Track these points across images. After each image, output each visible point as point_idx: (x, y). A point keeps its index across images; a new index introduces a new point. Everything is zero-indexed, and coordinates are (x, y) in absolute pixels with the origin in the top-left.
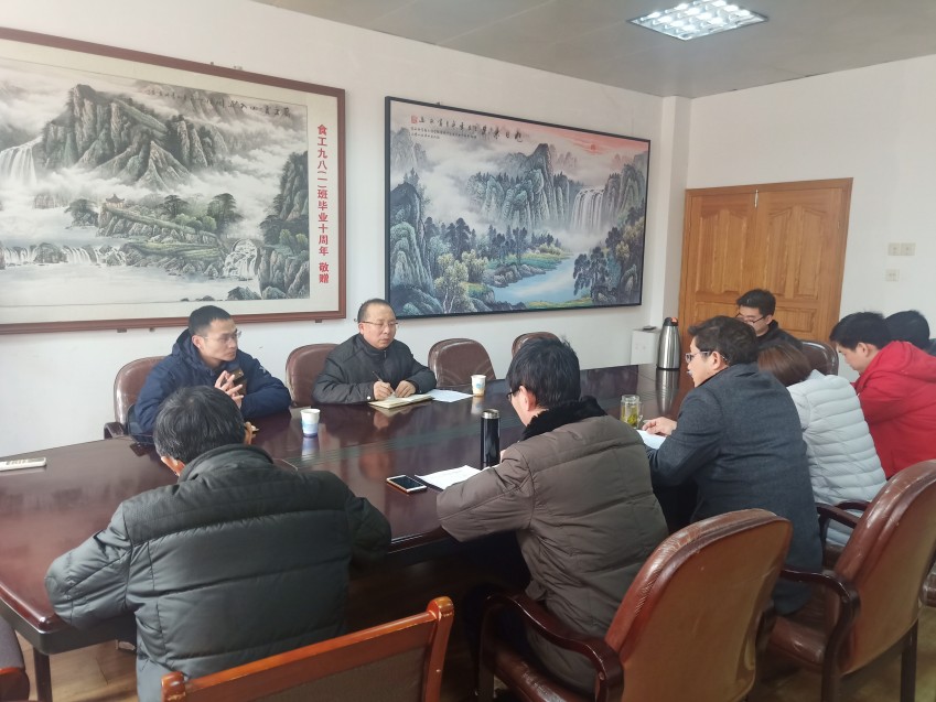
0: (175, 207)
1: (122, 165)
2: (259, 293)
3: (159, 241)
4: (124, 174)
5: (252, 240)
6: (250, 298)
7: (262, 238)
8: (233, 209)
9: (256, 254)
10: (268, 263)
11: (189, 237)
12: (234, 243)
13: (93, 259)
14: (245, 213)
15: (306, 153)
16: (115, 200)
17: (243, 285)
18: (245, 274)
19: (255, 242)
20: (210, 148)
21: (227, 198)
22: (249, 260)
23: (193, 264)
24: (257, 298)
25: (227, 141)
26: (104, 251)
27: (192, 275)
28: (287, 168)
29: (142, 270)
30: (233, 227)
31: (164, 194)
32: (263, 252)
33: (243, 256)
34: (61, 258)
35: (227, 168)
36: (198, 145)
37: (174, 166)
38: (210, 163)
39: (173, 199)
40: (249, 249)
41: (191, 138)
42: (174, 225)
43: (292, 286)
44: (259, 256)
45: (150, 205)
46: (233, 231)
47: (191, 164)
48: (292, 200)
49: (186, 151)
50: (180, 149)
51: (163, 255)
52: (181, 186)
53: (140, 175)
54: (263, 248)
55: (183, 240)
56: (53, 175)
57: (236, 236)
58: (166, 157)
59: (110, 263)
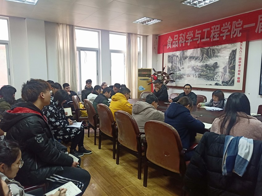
0: (206, 66)
1: (199, 59)
2: (221, 84)
3: (203, 73)
4: (199, 61)
5: (221, 72)
6: (219, 85)
7: (223, 71)
8: (217, 66)
9: (221, 75)
10: (224, 77)
11: (208, 72)
12: (217, 73)
13: (194, 76)
14: (220, 66)
15: (236, 49)
16: (197, 66)
17: (218, 82)
18: (219, 80)
19: (222, 72)
20: (214, 53)
21: (216, 63)
22: (220, 76)
23: (208, 77)
24: (221, 85)
25: (217, 51)
26: (195, 75)
27: (208, 80)
28: (231, 54)
29: (200, 79)
30: (217, 69)
31: (205, 64)
32: (223, 75)
33: (219, 76)
34: (190, 76)
35: (217, 56)
36: (212, 53)
37: (207, 58)
38: (214, 56)
39: (206, 64)
40: (220, 74)
41: (210, 52)
42: (206, 70)
43: (230, 83)
44: (222, 76)
45: (202, 66)
46: (217, 70)
47: (210, 57)
48: (231, 62)
49: (209, 54)
50: (208, 54)
51: (203, 76)
52: (208, 62)
53: (202, 61)
54: (223, 74)
55: (207, 72)
56: (190, 63)
57: (217, 71)
58: (206, 56)
59: (196, 77)
